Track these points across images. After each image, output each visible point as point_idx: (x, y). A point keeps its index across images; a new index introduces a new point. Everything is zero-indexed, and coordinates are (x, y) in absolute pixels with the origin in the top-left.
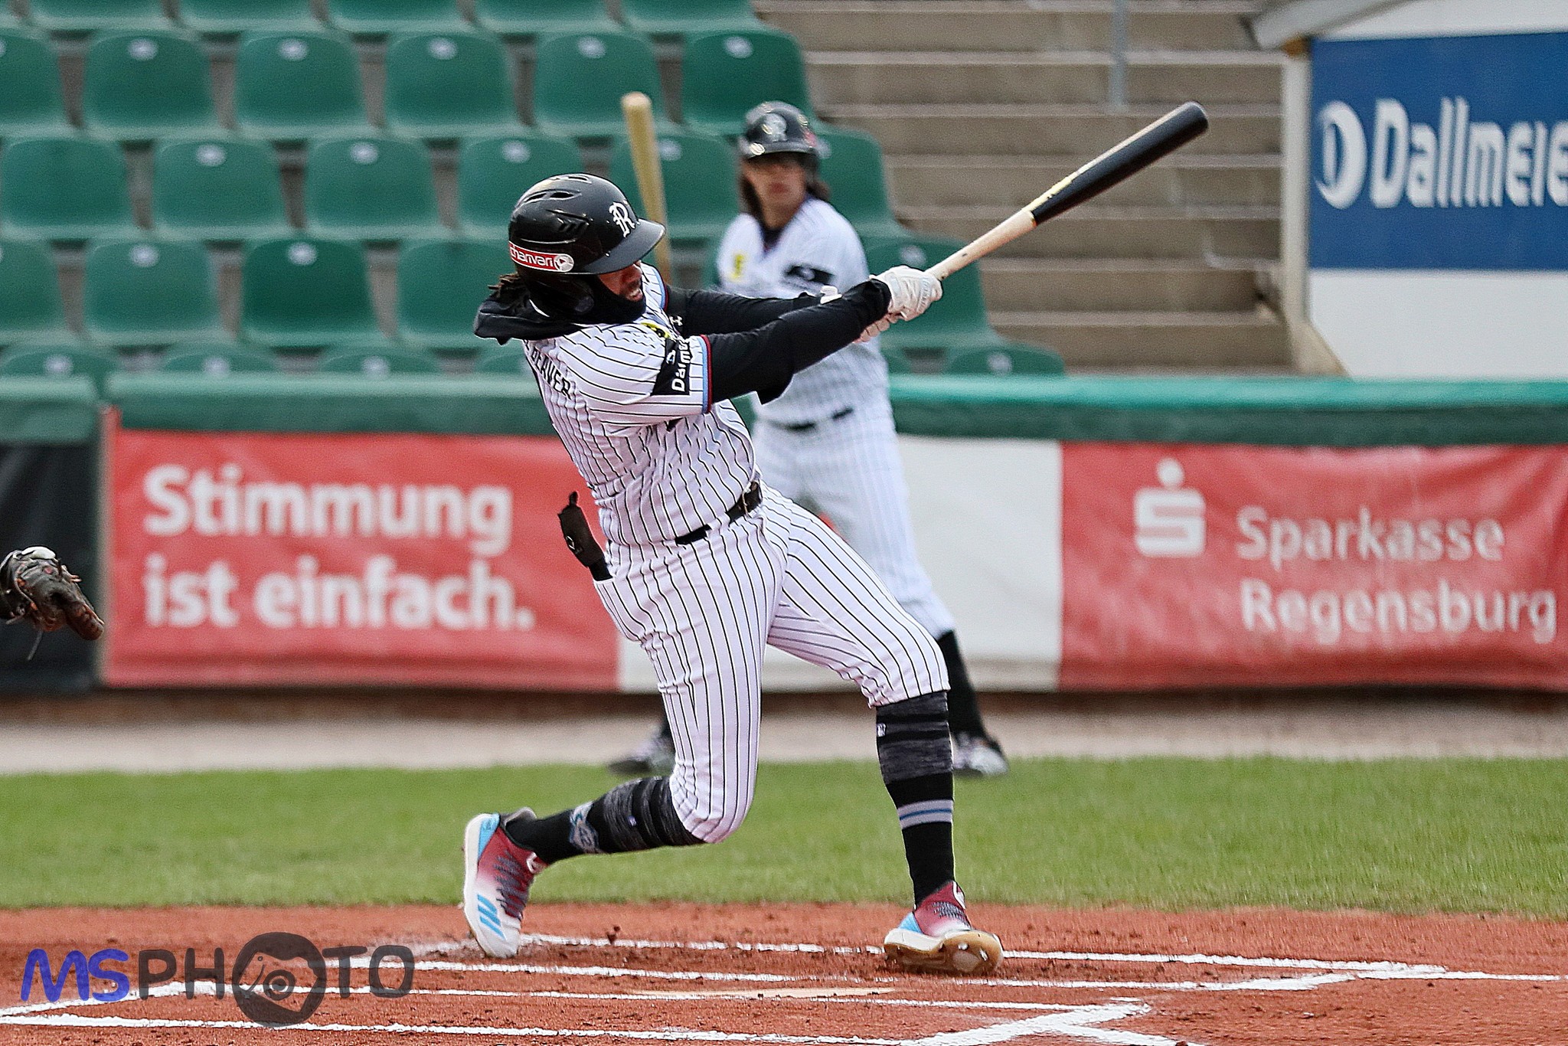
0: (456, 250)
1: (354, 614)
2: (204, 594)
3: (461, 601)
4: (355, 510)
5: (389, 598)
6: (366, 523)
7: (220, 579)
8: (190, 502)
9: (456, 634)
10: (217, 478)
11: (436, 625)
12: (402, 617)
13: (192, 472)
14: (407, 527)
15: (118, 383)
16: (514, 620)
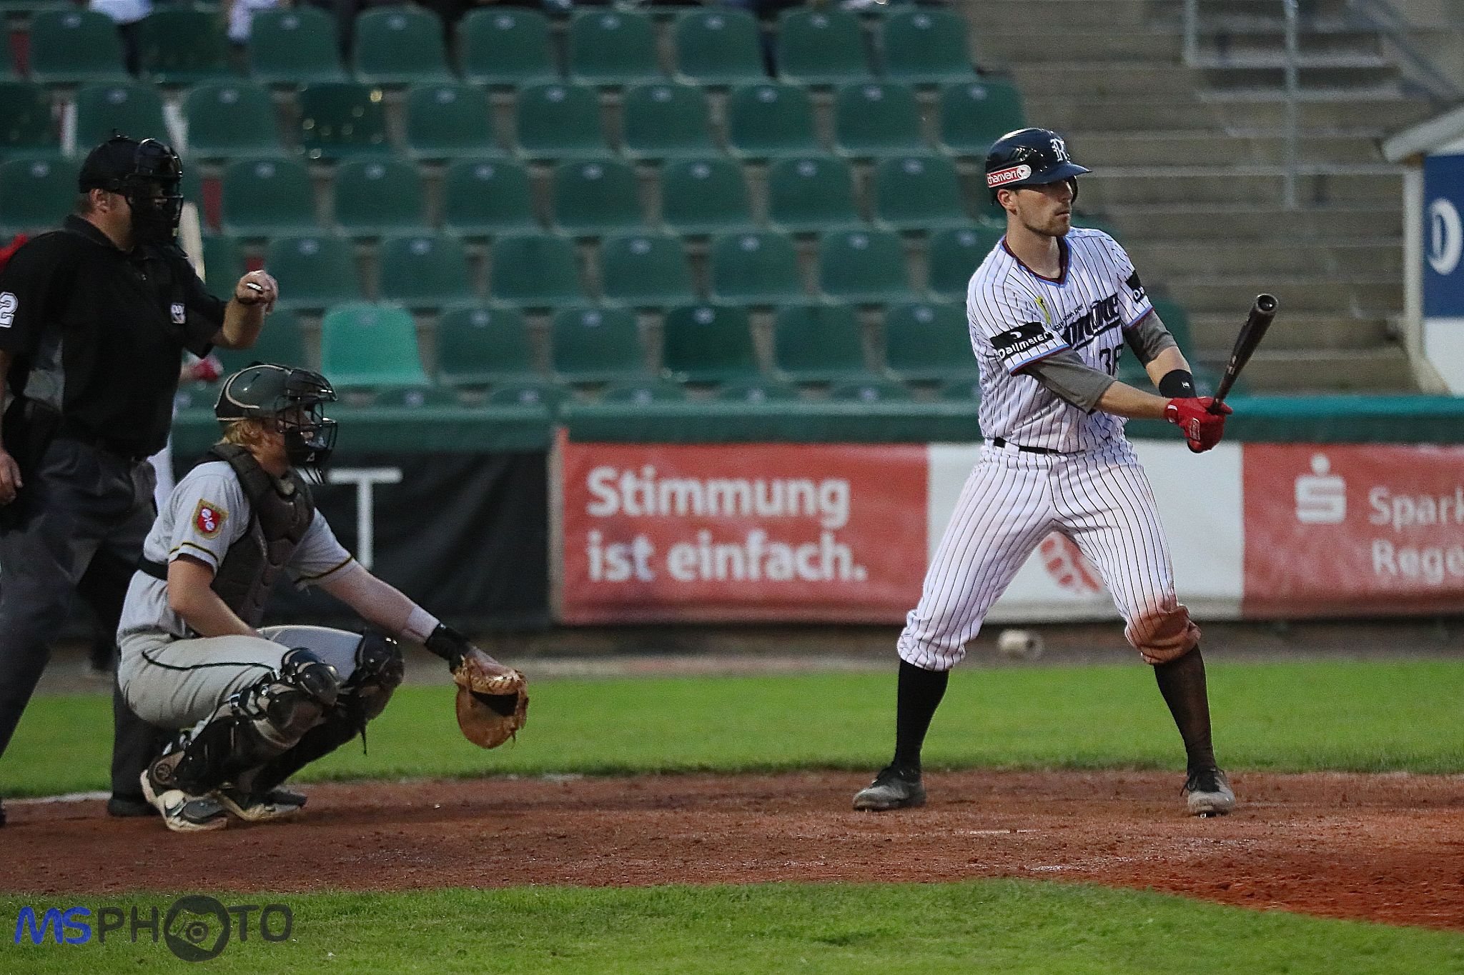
0: (815, 312)
1: (738, 572)
2: (630, 558)
3: (815, 561)
4: (738, 497)
5: (764, 560)
6: (746, 506)
7: (642, 548)
8: (620, 493)
9: (812, 584)
10: (639, 475)
11: (797, 578)
12: (773, 573)
13: (621, 471)
14: (776, 508)
15: (566, 408)
16: (853, 574)
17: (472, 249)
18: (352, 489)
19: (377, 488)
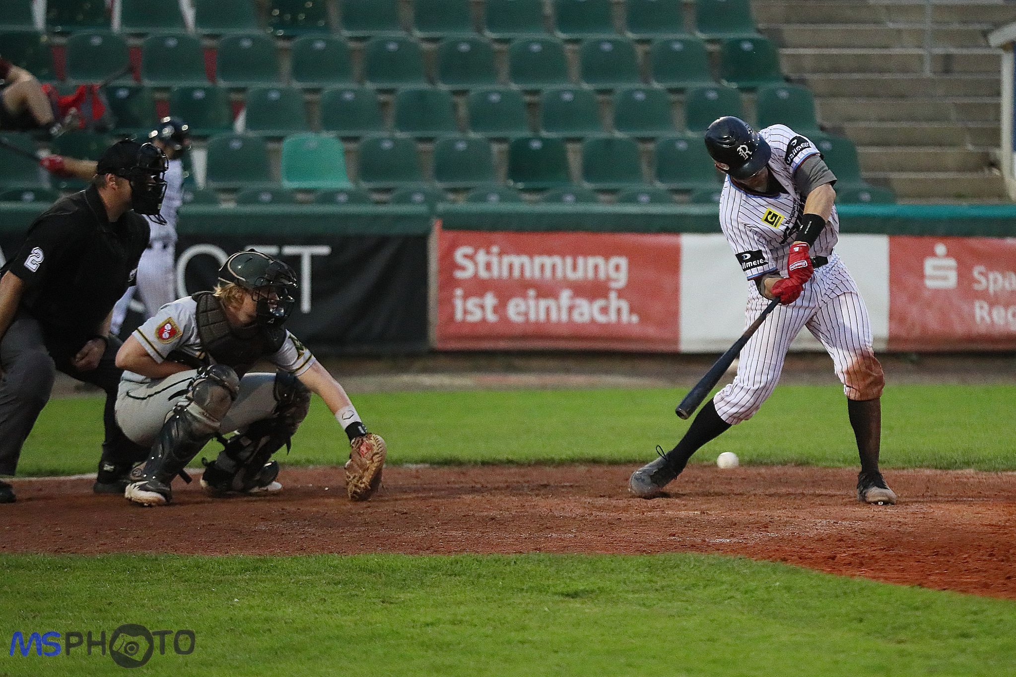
0: (609, 143)
1: (554, 317)
2: (482, 307)
3: (604, 310)
4: (554, 267)
5: (571, 309)
6: (559, 274)
7: (490, 300)
8: (476, 264)
9: (602, 326)
10: (488, 253)
11: (593, 321)
12: (576, 317)
13: (476, 249)
14: (579, 275)
15: (441, 207)
16: (630, 319)
17: (382, 98)
18: (297, 259)
19: (314, 258)
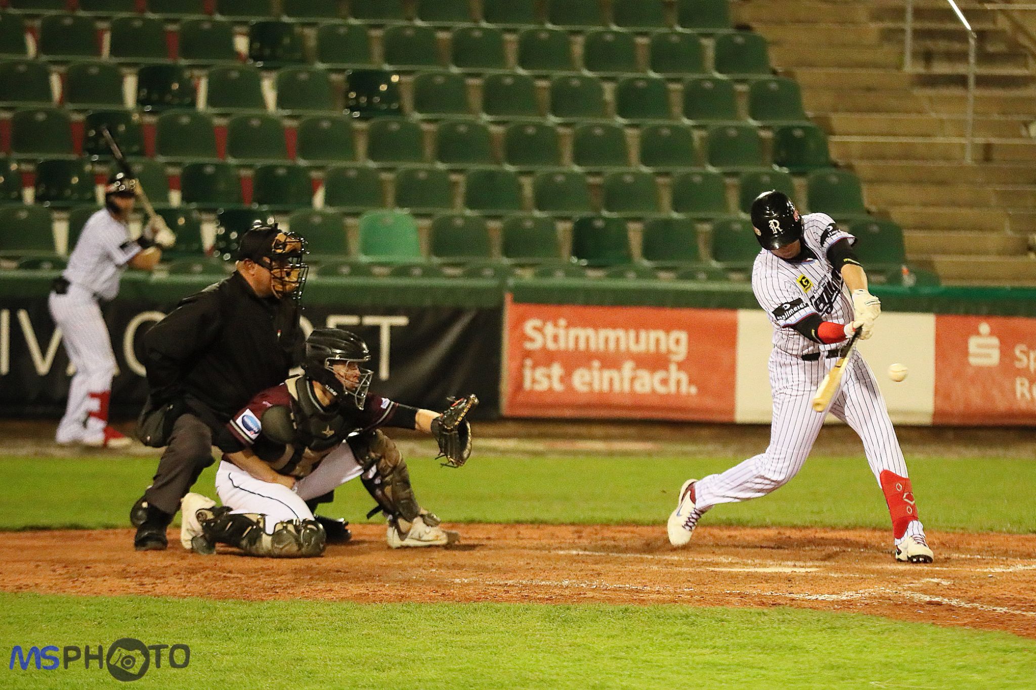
0: (666, 223)
1: (617, 387)
2: (549, 377)
3: (665, 382)
4: (618, 340)
5: (633, 380)
6: (623, 347)
7: (557, 370)
8: (544, 335)
9: (662, 396)
10: (556, 325)
11: (654, 392)
12: (638, 388)
13: (545, 321)
14: (642, 348)
15: (511, 282)
16: (689, 390)
17: (453, 177)
18: (376, 329)
19: (392, 328)
